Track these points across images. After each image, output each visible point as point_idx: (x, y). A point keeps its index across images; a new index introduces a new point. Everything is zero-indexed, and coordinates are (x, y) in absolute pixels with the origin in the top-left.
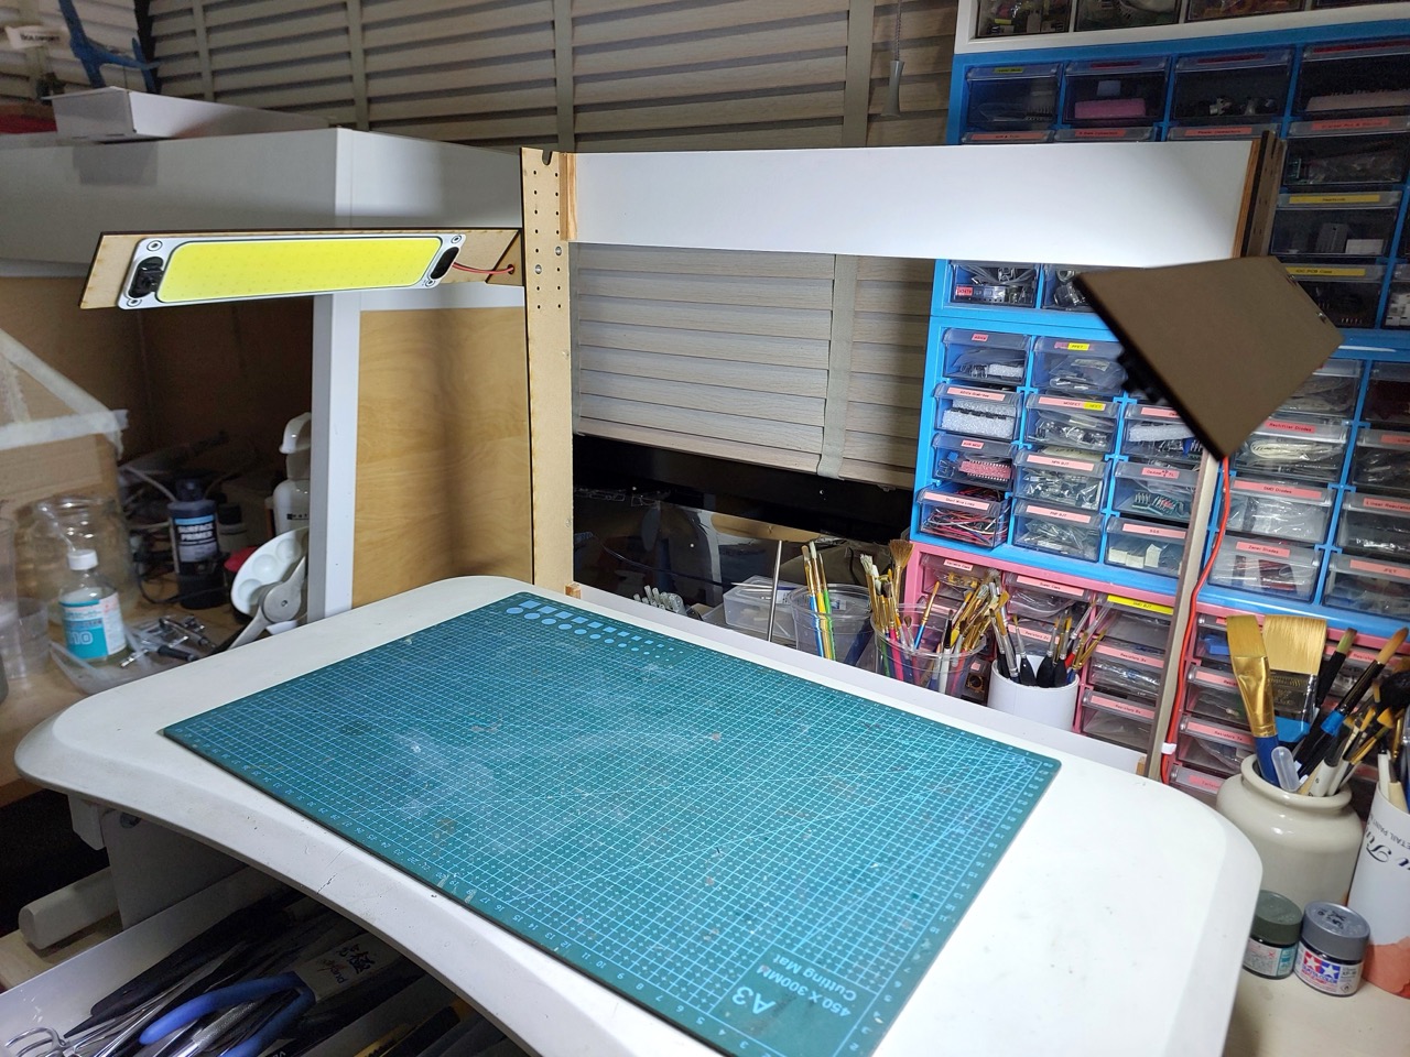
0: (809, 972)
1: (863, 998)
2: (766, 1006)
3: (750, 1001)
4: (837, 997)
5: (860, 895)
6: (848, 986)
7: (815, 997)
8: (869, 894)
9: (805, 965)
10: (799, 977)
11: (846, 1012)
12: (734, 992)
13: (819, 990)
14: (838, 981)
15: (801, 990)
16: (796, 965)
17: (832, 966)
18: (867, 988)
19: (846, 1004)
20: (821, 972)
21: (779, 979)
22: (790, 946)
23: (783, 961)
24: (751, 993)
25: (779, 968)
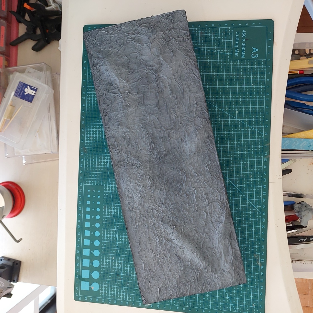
4: (240, 36)
9: (234, 49)
10: (240, 47)
15: (243, 45)
19: (241, 33)
20: (235, 44)
22: (230, 55)
25: (240, 54)
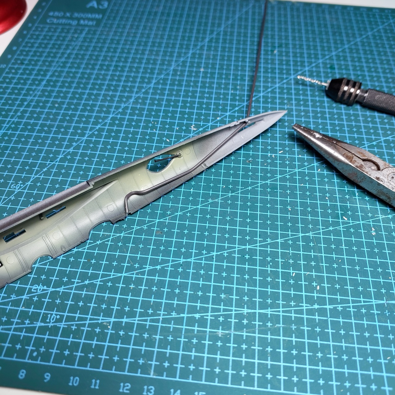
0: (75, 23)
1: (44, 21)
2: (90, 5)
3: (98, 4)
4: (58, 18)
5: (56, 71)
6: (53, 24)
7: (68, 15)
8: (50, 74)
11: (51, 14)
12: (108, 5)
13: (68, 18)
14: (58, 24)
15: (76, 15)
16: (83, 24)
17: (63, 29)
18: (42, 26)
19: (53, 17)
20: (70, 25)
21: (90, 16)
23: (90, 23)
24: (101, 7)
25: (92, 20)
